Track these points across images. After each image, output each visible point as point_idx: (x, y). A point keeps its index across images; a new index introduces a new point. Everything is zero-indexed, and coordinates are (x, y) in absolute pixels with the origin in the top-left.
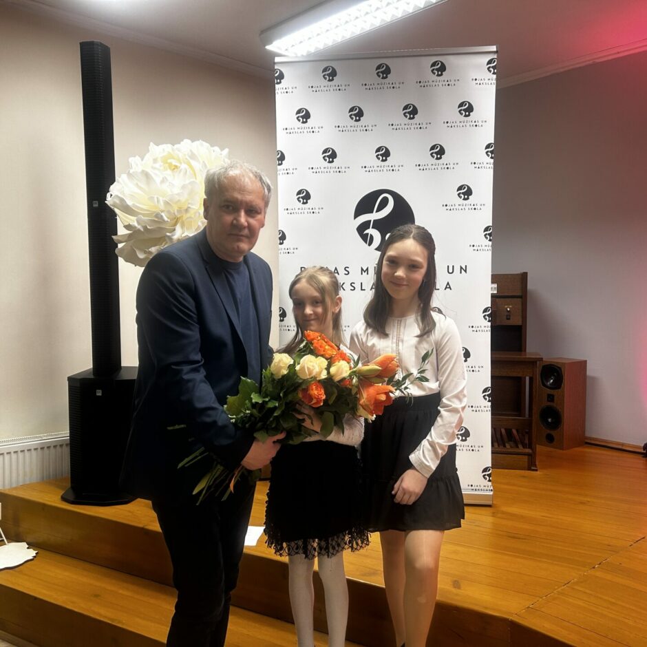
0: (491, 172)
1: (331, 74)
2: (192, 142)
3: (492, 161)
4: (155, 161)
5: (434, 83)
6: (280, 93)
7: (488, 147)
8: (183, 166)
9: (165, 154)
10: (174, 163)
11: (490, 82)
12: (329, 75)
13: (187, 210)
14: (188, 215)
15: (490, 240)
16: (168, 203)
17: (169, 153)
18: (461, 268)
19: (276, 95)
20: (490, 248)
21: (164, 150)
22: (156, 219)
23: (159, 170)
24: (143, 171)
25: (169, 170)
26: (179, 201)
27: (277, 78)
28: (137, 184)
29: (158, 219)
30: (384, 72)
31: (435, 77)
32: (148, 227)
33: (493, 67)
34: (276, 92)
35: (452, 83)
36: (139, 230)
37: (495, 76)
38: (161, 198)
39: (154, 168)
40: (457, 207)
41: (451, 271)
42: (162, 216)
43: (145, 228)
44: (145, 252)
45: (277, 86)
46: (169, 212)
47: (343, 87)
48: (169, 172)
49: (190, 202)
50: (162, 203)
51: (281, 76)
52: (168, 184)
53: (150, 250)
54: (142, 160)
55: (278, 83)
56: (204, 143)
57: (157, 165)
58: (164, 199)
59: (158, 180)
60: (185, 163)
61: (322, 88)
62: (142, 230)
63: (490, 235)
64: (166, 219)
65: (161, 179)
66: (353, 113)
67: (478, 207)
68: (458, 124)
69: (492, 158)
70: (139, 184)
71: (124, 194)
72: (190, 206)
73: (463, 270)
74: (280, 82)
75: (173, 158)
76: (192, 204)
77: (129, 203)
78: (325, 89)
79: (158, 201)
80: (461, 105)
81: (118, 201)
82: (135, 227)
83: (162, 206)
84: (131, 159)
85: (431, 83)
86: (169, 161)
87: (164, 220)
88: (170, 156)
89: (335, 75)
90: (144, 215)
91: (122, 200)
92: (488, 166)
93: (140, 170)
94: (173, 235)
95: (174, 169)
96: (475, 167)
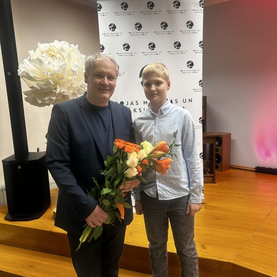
0: (202, 54)
1: (125, 6)
2: (59, 42)
3: (202, 49)
4: (42, 52)
5: (175, 12)
6: (100, 15)
7: (200, 43)
8: (58, 55)
9: (47, 48)
10: (52, 54)
11: (201, 11)
12: (124, 7)
13: (62, 78)
14: (63, 81)
15: (202, 87)
16: (53, 75)
17: (49, 48)
18: (189, 100)
19: (99, 17)
20: (202, 90)
21: (46, 46)
22: (47, 84)
23: (45, 57)
24: (38, 59)
25: (50, 57)
26: (58, 73)
27: (98, 8)
28: (34, 65)
29: (48, 83)
30: (151, 5)
31: (175, 9)
32: (43, 88)
33: (202, 4)
34: (98, 15)
35: (183, 12)
36: (38, 89)
37: (203, 9)
38: (49, 73)
39: (42, 56)
40: (187, 71)
41: (185, 101)
42: (50, 82)
43: (41, 88)
44: (42, 100)
45: (98, 12)
46: (53, 80)
47: (132, 13)
48: (50, 58)
49: (63, 74)
50: (49, 75)
51: (100, 7)
52: (52, 65)
53: (45, 99)
54: (35, 52)
55: (99, 11)
56: (66, 42)
57: (44, 55)
58: (51, 73)
59: (46, 63)
60: (58, 53)
61: (121, 13)
62: (40, 89)
63: (201, 84)
64: (52, 83)
65: (48, 62)
66: (137, 26)
67: (197, 71)
68: (187, 32)
69: (202, 48)
70: (36, 65)
71: (28, 71)
72: (64, 76)
73: (190, 101)
74: (100, 10)
75: (51, 51)
76: (64, 75)
77: (32, 75)
78: (123, 14)
79: (47, 74)
80: (188, 23)
81: (25, 74)
82: (36, 88)
83: (49, 76)
84: (29, 52)
85: (173, 12)
86: (50, 52)
87: (51, 84)
88: (50, 50)
89: (128, 7)
90: (40, 81)
91: (27, 74)
92: (200, 52)
93: (36, 58)
94: (56, 91)
95: (52, 56)
96: (195, 53)
